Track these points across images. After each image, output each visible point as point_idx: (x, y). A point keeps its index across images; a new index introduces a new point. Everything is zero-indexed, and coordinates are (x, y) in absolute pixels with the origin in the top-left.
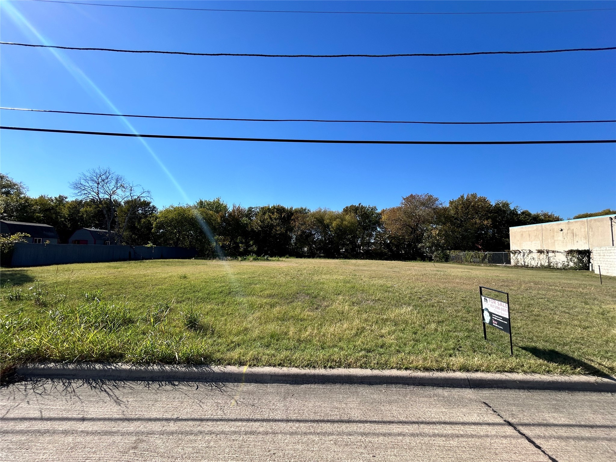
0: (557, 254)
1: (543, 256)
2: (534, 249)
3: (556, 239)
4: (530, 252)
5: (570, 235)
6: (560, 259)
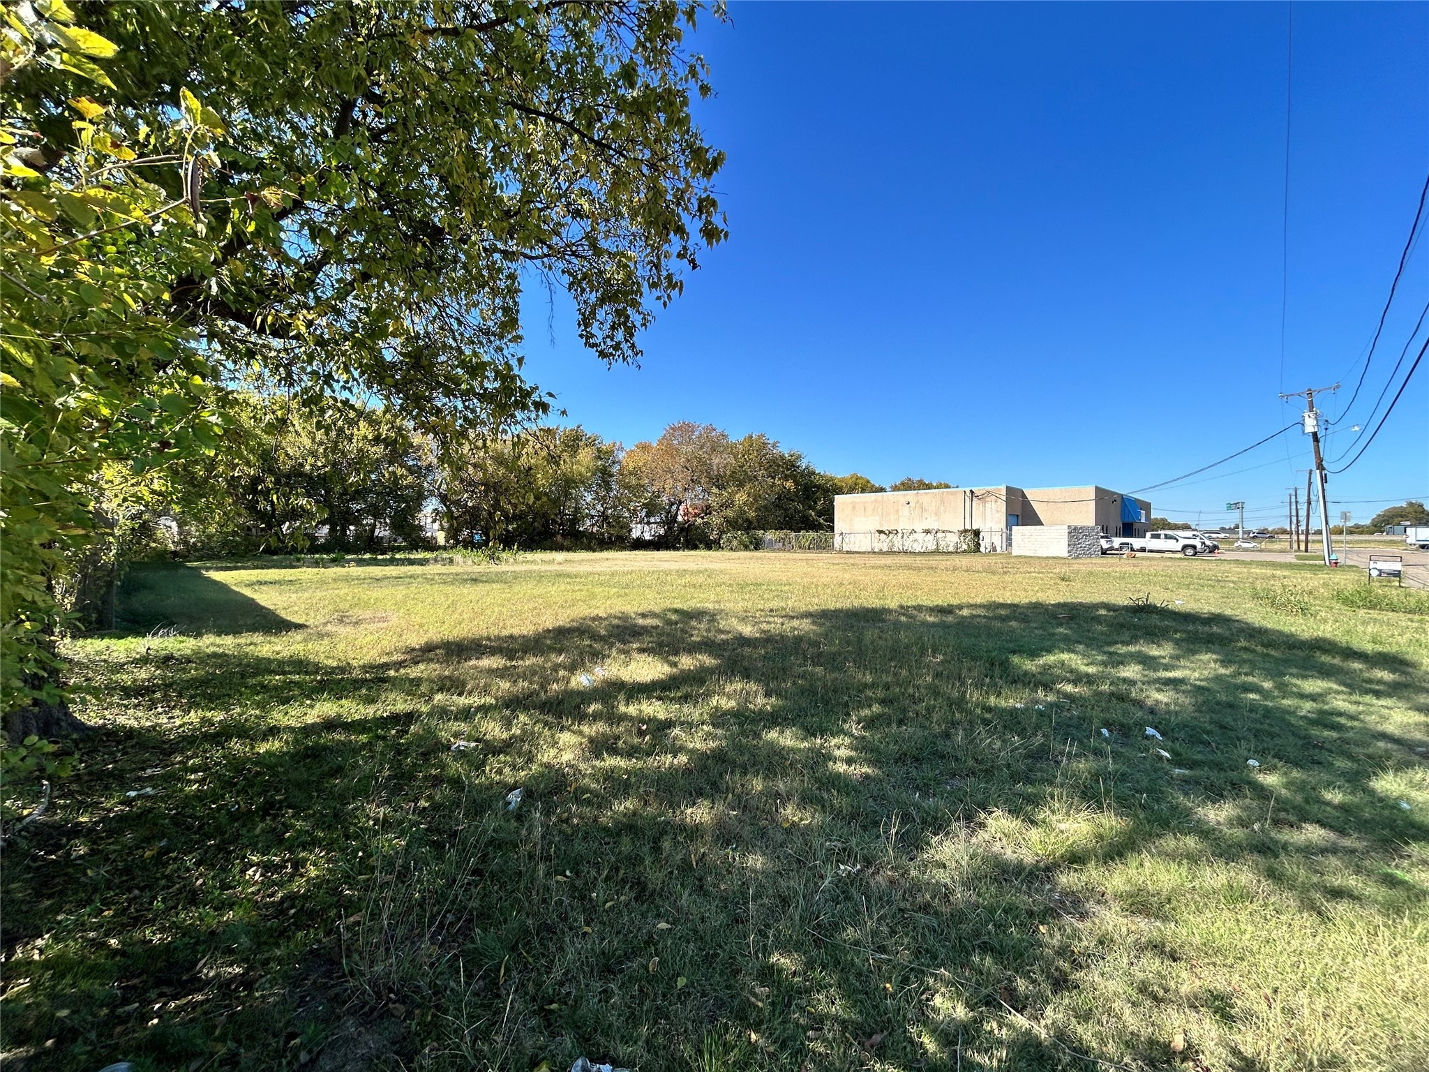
0: (948, 534)
1: (930, 537)
3: (901, 514)
5: (918, 510)
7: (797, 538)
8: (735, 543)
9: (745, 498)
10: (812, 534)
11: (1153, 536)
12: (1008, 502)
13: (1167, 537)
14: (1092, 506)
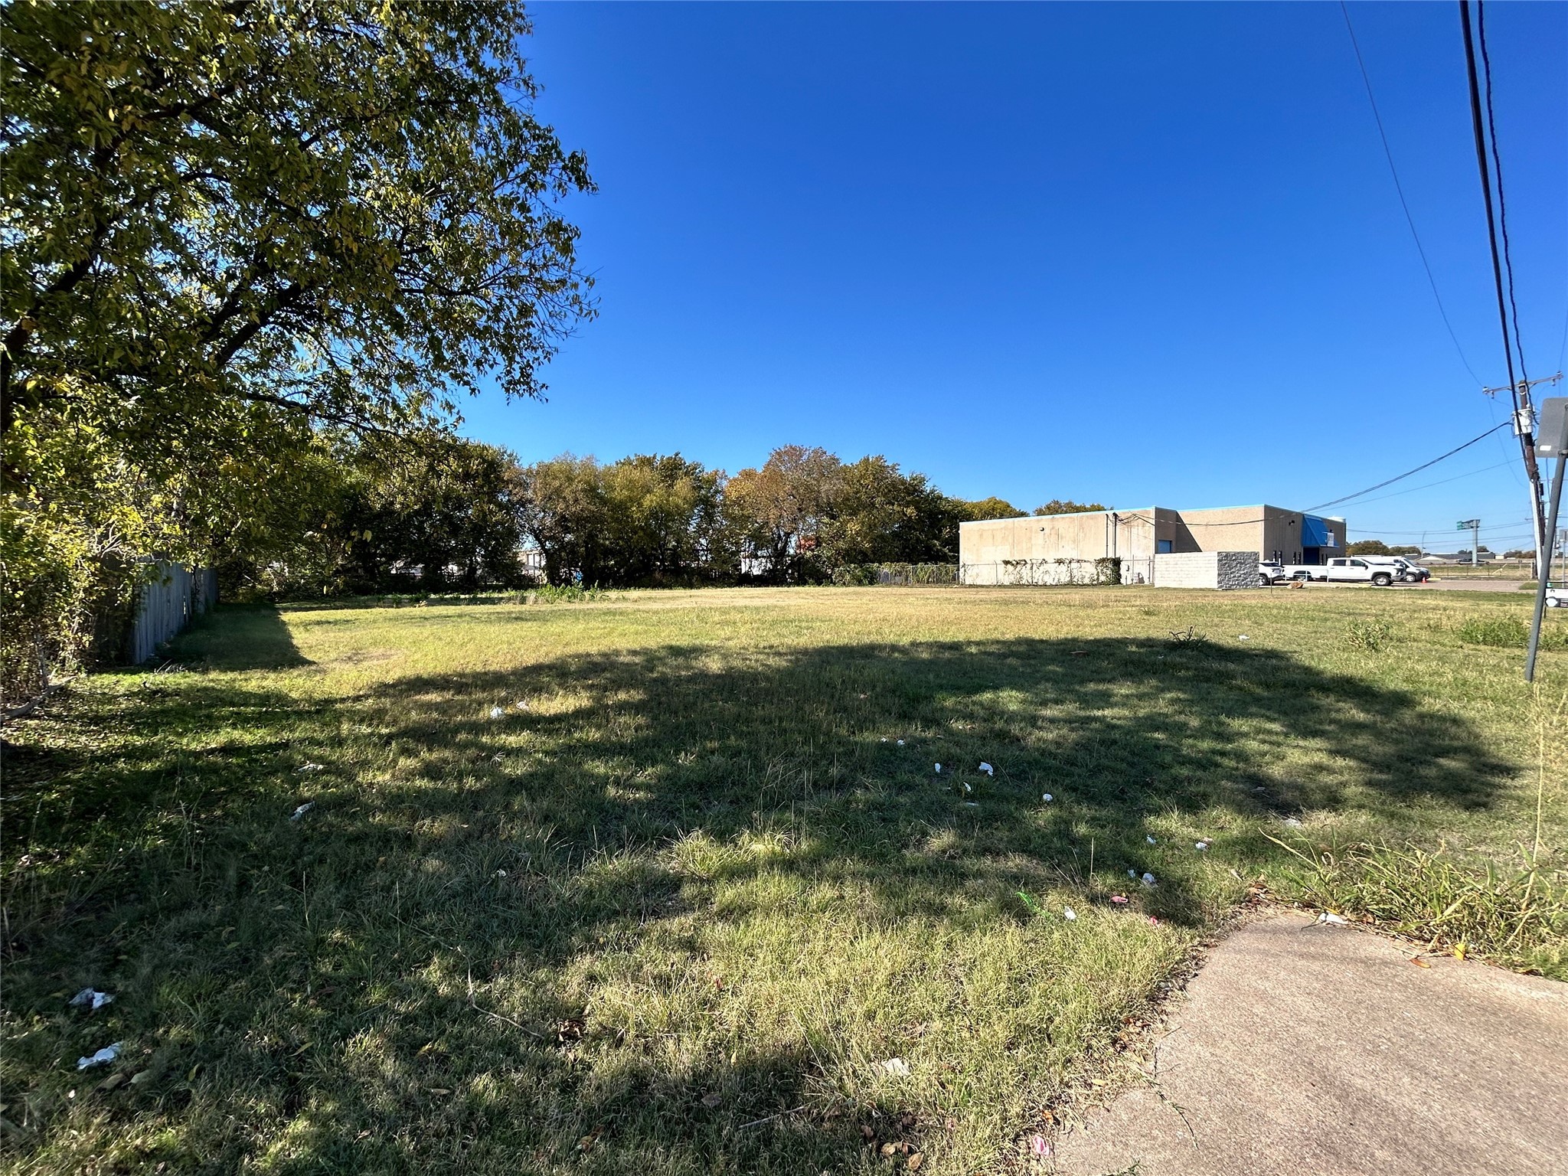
0: (1083, 564)
1: (1063, 568)
2: (1050, 559)
3: (1033, 542)
4: (1044, 561)
5: (1054, 538)
6: (1088, 572)
7: (915, 572)
8: (848, 577)
9: (857, 527)
10: (932, 567)
11: (1337, 563)
12: (1157, 526)
13: (1353, 563)
14: (1260, 527)
